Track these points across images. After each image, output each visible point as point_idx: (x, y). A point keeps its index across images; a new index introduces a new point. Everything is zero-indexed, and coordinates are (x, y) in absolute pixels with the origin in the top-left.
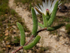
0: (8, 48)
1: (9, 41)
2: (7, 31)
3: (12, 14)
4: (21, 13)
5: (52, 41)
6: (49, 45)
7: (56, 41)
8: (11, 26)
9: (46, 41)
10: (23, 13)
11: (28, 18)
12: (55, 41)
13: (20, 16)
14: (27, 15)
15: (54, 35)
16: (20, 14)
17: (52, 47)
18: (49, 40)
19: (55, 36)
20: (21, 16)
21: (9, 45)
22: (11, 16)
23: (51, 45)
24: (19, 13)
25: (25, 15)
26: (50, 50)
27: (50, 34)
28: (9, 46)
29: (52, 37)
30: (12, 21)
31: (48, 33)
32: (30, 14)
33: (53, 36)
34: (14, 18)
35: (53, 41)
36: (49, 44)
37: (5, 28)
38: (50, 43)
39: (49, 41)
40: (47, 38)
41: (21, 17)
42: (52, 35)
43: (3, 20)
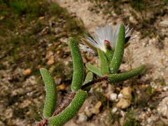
0: (60, 92)
1: (59, 75)
2: (51, 53)
3: (54, 14)
4: (74, 7)
5: (149, 52)
6: (147, 62)
7: (157, 50)
8: (57, 40)
9: (138, 54)
10: (77, 6)
11: (91, 15)
12: (155, 51)
13: (72, 13)
14: (87, 8)
15: (151, 38)
16: (71, 10)
17: (153, 65)
18: (143, 52)
19: (154, 40)
20: (75, 13)
21: (61, 83)
22: (53, 18)
23: (150, 62)
24: (68, 9)
25: (81, 9)
26: (151, 73)
27: (143, 38)
28: (62, 87)
29: (148, 43)
30: (56, 30)
31: (139, 38)
32: (92, 4)
33: (150, 41)
34: (60, 20)
35: (151, 50)
36: (145, 60)
37: (45, 47)
38: (147, 57)
39: (144, 54)
40: (138, 48)
41: (74, 15)
42: (146, 39)
43: (36, 32)
